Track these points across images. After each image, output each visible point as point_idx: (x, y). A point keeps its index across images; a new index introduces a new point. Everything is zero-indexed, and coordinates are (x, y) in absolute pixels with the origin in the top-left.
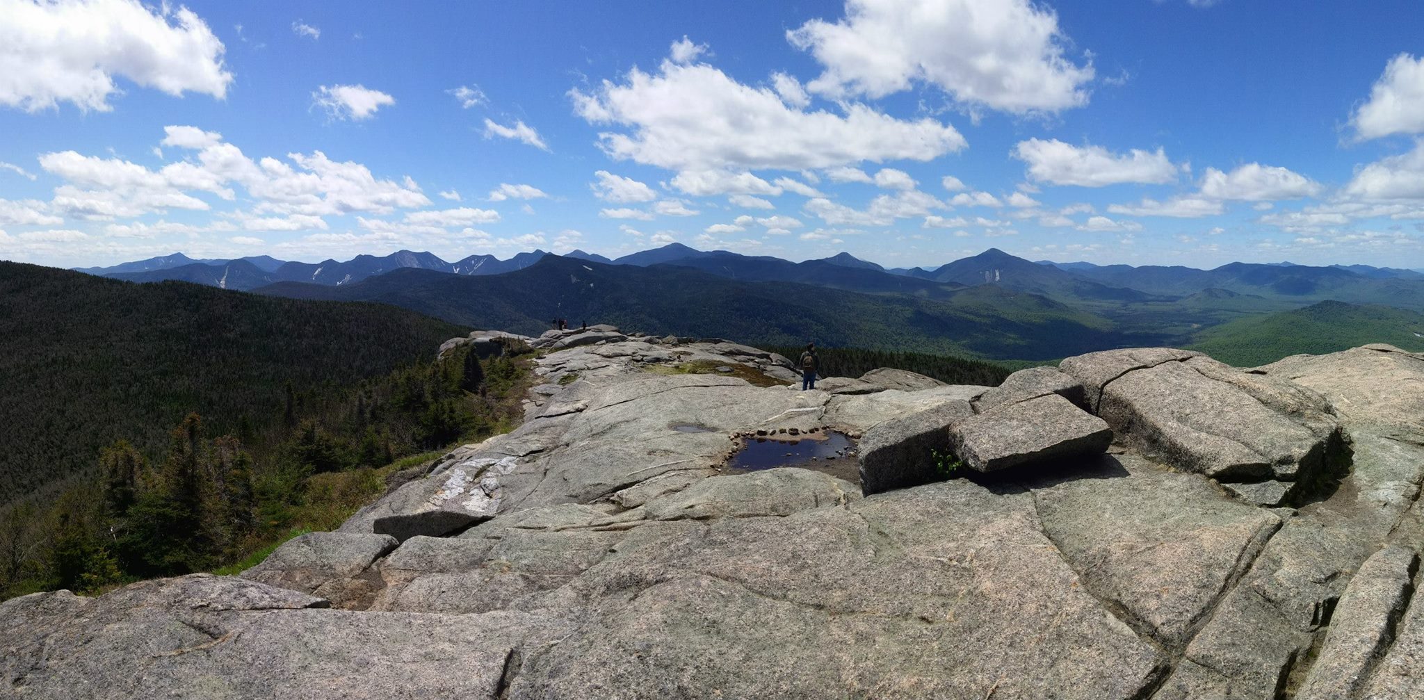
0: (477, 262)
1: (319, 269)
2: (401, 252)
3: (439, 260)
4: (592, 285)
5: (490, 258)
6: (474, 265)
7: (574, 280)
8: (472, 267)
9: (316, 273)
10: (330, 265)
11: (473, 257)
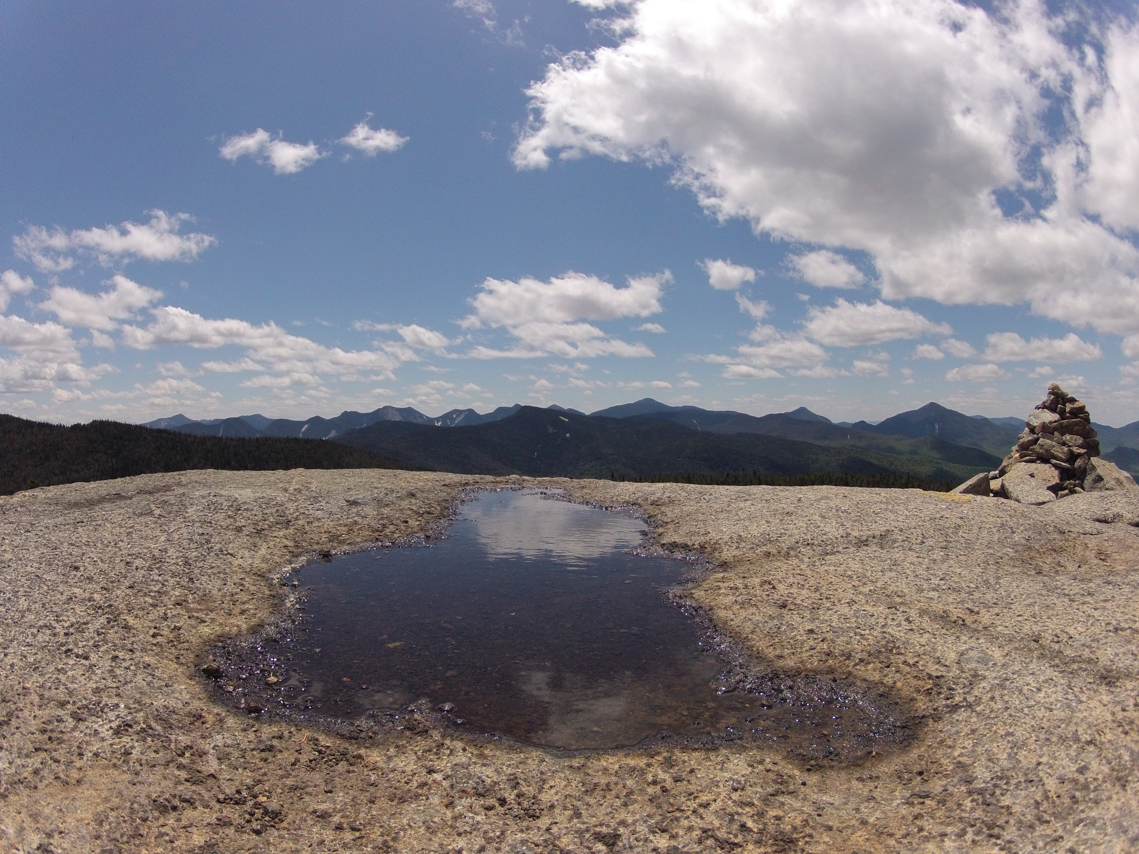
0: (458, 416)
1: (306, 426)
2: (386, 408)
3: (421, 415)
4: (568, 435)
5: (471, 412)
6: (455, 419)
7: (551, 430)
8: (453, 420)
9: (303, 429)
10: (316, 421)
11: (455, 411)
